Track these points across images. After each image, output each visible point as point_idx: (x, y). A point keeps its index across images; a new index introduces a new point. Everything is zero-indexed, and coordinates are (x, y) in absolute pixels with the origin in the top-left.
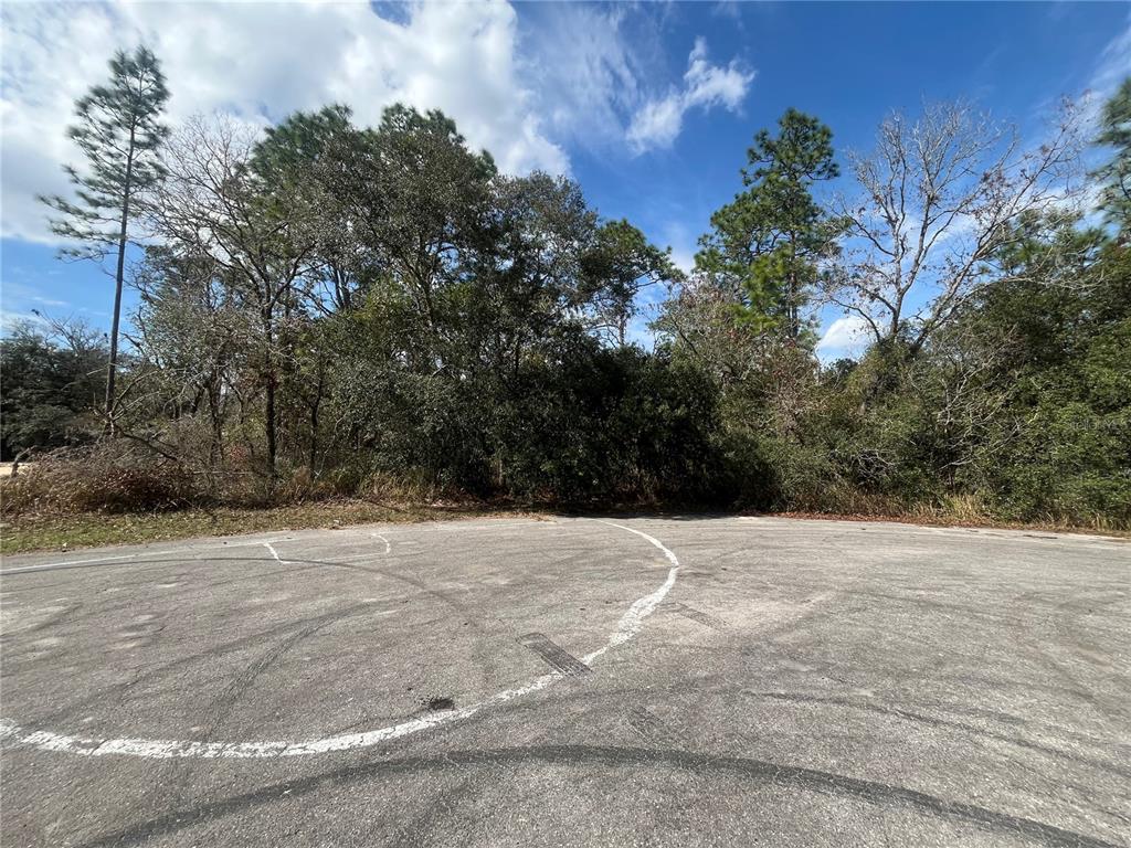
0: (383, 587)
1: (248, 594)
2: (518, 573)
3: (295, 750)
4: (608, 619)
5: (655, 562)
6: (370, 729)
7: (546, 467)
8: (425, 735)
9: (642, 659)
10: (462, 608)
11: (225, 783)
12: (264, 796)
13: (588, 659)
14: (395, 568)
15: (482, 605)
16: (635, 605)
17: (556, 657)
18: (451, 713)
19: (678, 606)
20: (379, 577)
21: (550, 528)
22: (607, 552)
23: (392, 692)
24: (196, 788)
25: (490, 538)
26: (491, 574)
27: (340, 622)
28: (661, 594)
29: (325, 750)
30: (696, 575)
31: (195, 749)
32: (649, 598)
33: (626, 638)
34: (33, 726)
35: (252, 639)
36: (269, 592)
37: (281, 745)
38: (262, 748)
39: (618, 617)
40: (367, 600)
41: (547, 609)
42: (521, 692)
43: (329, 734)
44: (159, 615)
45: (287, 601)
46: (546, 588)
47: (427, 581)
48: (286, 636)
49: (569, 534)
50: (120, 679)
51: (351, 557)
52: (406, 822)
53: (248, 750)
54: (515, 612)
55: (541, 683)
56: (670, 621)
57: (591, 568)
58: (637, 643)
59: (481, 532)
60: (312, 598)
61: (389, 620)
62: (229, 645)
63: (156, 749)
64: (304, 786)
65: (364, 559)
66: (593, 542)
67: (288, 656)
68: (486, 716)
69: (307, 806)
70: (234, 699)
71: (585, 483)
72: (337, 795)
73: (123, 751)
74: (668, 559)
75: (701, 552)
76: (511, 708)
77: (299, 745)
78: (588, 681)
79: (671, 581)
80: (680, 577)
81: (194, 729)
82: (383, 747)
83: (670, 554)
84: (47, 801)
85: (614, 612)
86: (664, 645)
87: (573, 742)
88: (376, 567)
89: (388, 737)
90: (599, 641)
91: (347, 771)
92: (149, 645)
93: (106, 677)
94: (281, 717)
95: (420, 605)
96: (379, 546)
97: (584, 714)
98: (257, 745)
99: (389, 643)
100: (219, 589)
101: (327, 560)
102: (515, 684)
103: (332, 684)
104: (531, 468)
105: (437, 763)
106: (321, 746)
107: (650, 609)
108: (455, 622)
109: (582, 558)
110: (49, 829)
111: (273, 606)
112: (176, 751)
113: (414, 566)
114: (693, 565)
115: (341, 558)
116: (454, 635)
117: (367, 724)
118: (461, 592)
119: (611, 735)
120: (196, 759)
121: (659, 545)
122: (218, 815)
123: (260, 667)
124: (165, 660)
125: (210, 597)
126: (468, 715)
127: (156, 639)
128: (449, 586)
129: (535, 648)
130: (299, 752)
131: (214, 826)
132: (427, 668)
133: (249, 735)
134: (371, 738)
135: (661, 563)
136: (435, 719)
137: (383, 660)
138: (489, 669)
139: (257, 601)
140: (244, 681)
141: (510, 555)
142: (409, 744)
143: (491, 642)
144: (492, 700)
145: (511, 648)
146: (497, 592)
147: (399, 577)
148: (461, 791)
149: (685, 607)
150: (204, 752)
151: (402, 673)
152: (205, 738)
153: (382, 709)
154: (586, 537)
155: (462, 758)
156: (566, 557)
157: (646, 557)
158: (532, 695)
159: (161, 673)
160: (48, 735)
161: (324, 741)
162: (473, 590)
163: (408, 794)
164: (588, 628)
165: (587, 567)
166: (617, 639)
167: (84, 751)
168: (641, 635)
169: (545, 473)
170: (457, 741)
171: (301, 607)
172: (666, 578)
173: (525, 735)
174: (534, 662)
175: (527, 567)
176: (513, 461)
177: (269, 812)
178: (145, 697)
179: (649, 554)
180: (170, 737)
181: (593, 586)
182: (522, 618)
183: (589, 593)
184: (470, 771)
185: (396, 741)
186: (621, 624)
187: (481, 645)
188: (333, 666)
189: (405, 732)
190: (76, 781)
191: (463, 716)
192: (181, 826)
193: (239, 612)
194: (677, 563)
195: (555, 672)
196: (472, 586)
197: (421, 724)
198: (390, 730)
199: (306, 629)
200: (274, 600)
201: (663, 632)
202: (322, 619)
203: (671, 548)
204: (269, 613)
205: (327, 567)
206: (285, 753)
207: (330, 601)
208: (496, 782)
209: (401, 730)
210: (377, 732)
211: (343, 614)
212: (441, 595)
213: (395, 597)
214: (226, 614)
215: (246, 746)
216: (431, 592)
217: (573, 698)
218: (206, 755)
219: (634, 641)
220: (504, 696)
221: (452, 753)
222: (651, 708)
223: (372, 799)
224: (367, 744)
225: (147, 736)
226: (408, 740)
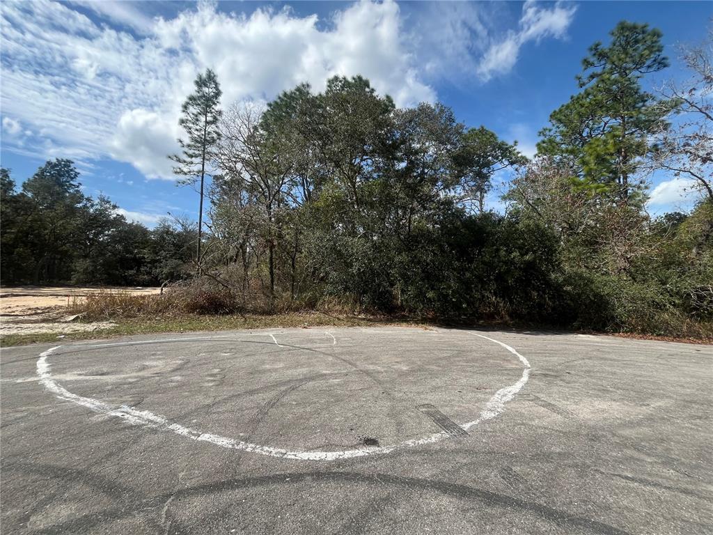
0: (333, 364)
1: (263, 362)
2: (413, 363)
3: (290, 456)
4: (478, 400)
5: (513, 364)
6: (330, 451)
7: (430, 295)
8: (362, 460)
9: (506, 432)
10: (380, 383)
11: (257, 467)
12: (280, 479)
13: (466, 427)
14: (342, 354)
15: (392, 381)
16: (498, 392)
17: (443, 422)
18: (377, 448)
19: (532, 397)
20: (330, 359)
21: (434, 335)
22: (475, 354)
23: (342, 430)
24: (243, 468)
25: (395, 339)
26: (397, 362)
27: (311, 384)
28: (517, 387)
29: (306, 459)
30: (546, 375)
31: (242, 445)
32: (509, 389)
33: (493, 415)
34: (172, 420)
35: (266, 388)
36: (274, 362)
37: (284, 451)
38: (274, 451)
39: (487, 400)
40: (324, 372)
41: (435, 389)
42: (421, 442)
43: (308, 449)
44: (223, 370)
45: (283, 368)
46: (433, 375)
47: (358, 363)
48: (283, 388)
49: (447, 340)
50: (208, 401)
51: (315, 345)
52: (354, 513)
53: (267, 451)
54: (414, 388)
55: (434, 438)
56: (526, 407)
57: (465, 364)
58: (502, 420)
59: (389, 335)
60: (295, 367)
61: (338, 385)
62: (255, 390)
63: (224, 442)
64: (297, 477)
65: (323, 347)
66: (464, 346)
67: (285, 400)
68: (399, 454)
69: (299, 490)
70: (259, 421)
71: (457, 307)
72: (314, 487)
73: (210, 440)
74: (521, 362)
75: (547, 358)
76: (414, 452)
77: (293, 453)
78: (468, 442)
79: (525, 378)
80: (532, 375)
81: (241, 434)
82: (339, 463)
83: (522, 358)
84: (179, 461)
85: (483, 396)
86: (523, 424)
87: (459, 482)
88: (328, 352)
89: (341, 457)
90: (472, 416)
91: (321, 474)
92: (219, 385)
93: (202, 400)
94: (281, 435)
95: (354, 378)
96: (329, 340)
97: (466, 464)
98: (271, 449)
99: (338, 400)
100: (249, 358)
101: (303, 346)
102: (417, 436)
103: (308, 420)
104: (420, 295)
105: (369, 479)
106: (305, 456)
107: (510, 397)
108: (377, 391)
109: (456, 357)
110: (181, 475)
111: (276, 370)
112: (233, 445)
113: (350, 353)
114: (542, 368)
115: (309, 346)
116: (376, 399)
117: (328, 447)
118: (378, 372)
119: (486, 483)
120: (242, 451)
121: (514, 352)
122: (254, 485)
123: (271, 404)
124: (225, 395)
125: (244, 362)
126: (388, 452)
127: (222, 383)
128: (371, 367)
129: (428, 413)
130: (293, 457)
131: (252, 491)
132: (361, 418)
133: (266, 443)
134: (331, 456)
135: (517, 365)
136: (368, 451)
137: (336, 410)
138: (399, 424)
139: (268, 367)
140: (263, 412)
141: (408, 350)
142: (353, 464)
143: (399, 406)
144: (403, 444)
145: (412, 412)
146: (402, 374)
147: (342, 359)
148: (387, 500)
149: (538, 398)
150: (247, 448)
151: (347, 419)
152: (246, 440)
153: (336, 439)
154: (460, 342)
155: (385, 479)
156: (445, 355)
157: (504, 360)
158: (429, 445)
159: (225, 401)
160: (179, 426)
161: (305, 453)
162: (386, 372)
163: (354, 495)
164: (464, 405)
165: (461, 363)
166: (487, 415)
167: (193, 437)
168: (504, 414)
169: (429, 298)
170: (382, 467)
171: (289, 372)
172: (520, 376)
173: (426, 472)
174: (428, 423)
175: (420, 360)
176: (408, 291)
177: (280, 488)
178: (218, 413)
179: (507, 357)
180: (230, 437)
181: (466, 377)
182: (418, 393)
183: (464, 381)
184: (391, 489)
185: (346, 460)
186: (489, 405)
187: (393, 408)
188: (308, 409)
189: (350, 456)
190: (191, 452)
191: (384, 452)
192: (237, 487)
193: (259, 372)
194: (529, 366)
195: (443, 432)
196: (385, 369)
197: (361, 452)
198: (341, 453)
199: (293, 385)
200: (276, 367)
201: (522, 415)
202: (301, 380)
203: (524, 354)
204: (274, 374)
205: (302, 350)
206: (285, 456)
207: (305, 370)
208: (408, 499)
209: (348, 454)
210: (334, 453)
211: (312, 379)
212: (367, 373)
213: (340, 372)
214: (254, 372)
215: (266, 448)
216: (361, 371)
217: (457, 452)
218: (247, 450)
219: (500, 417)
220: (410, 443)
221: (379, 474)
222: (517, 469)
223: (334, 494)
224: (330, 459)
225: (221, 434)
226: (352, 461)
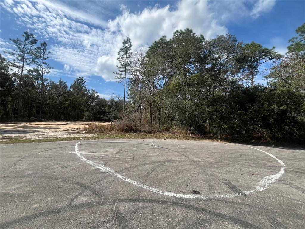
0: (178, 156)
1: (149, 153)
2: (216, 158)
3: (161, 193)
4: (253, 180)
5: (273, 164)
6: (178, 193)
7: (225, 126)
8: (193, 200)
9: (271, 199)
10: (200, 166)
11: (148, 195)
12: (157, 202)
13: (247, 193)
14: (180, 151)
15: (206, 166)
16: (265, 177)
17: (233, 189)
18: (200, 196)
19: (287, 182)
20: (177, 153)
21: (226, 146)
22: (250, 157)
23: (183, 185)
24: (142, 194)
25: (206, 147)
26: (208, 158)
27: (169, 163)
28: (278, 176)
29: (168, 195)
30: (296, 172)
31: (141, 185)
32: (272, 176)
33: (263, 189)
34: (116, 172)
35: (151, 163)
36: (153, 153)
37: (158, 190)
38: (155, 190)
39: (259, 181)
40: (174, 159)
41: (228, 172)
42: (222, 196)
43: (169, 191)
44: (134, 154)
45: (157, 156)
46: (227, 165)
47: (189, 156)
48: (157, 164)
49: (234, 149)
50: (129, 166)
51: (169, 147)
52: (190, 223)
53: (152, 189)
54: (217, 170)
55: (229, 196)
56: (283, 188)
57: (244, 161)
58: (268, 192)
59: (203, 145)
60: (162, 156)
61: (180, 165)
62: (146, 164)
63: (135, 183)
64: (164, 202)
65: (173, 148)
66: (244, 152)
67: (158, 169)
68: (211, 200)
69: (165, 208)
70: (148, 177)
71: (239, 133)
72: (172, 208)
73: (129, 181)
74: (279, 163)
75: (297, 163)
76: (218, 200)
77: (162, 192)
78: (249, 200)
79: (282, 172)
80: (286, 171)
81: (141, 181)
82: (182, 199)
83: (279, 161)
84: (119, 188)
85: (256, 178)
86: (282, 196)
87: (244, 220)
88: (176, 151)
89: (183, 197)
90: (250, 188)
91: (174, 203)
92: (132, 160)
93: (126, 165)
94: (157, 183)
95: (187, 163)
96: (176, 145)
97: (247, 211)
98: (153, 189)
99: (181, 172)
100: (144, 151)
101: (164, 147)
102: (220, 193)
103: (168, 178)
104: (219, 127)
105: (197, 209)
107: (272, 181)
108: (199, 170)
109: (239, 157)
110: (120, 193)
111: (154, 156)
112: (138, 185)
113: (185, 152)
114: (294, 168)
115: (167, 147)
116: (199, 173)
117: (177, 192)
118: (199, 161)
119: (260, 223)
120: (142, 188)
121: (274, 157)
122: (147, 202)
123: (153, 170)
124: (135, 164)
125: (142, 152)
126: (205, 198)
127: (133, 159)
128: (195, 159)
129: (225, 183)
130: (162, 193)
131: (147, 204)
132: (192, 181)
133: (151, 186)
134: (179, 196)
135: (276, 164)
136: (195, 196)
137: (180, 176)
138: (210, 186)
139: (150, 155)
140: (150, 172)
141: (213, 153)
142: (188, 201)
143: (210, 178)
144: (212, 196)
145: (217, 181)
146: (210, 163)
147: (182, 154)
148: (205, 220)
149: (292, 184)
150: (144, 187)
151: (185, 180)
152: (143, 183)
153: (181, 189)
154: (241, 150)
155: (204, 211)
156: (233, 156)
157: (268, 161)
158: (226, 198)
159: (135, 167)
160: (119, 175)
161: (167, 193)
162: (203, 161)
163: (190, 215)
164: (245, 181)
165: (242, 161)
166: (259, 189)
167: (124, 179)
168: (269, 189)
169: (224, 128)
170: (202, 205)
171: (159, 158)
172: (280, 170)
173: (226, 211)
174: (225, 188)
175: (220, 158)
176: (213, 125)
177: (157, 206)
178: (133, 171)
179: (270, 160)
180: (137, 181)
181: (245, 168)
182: (220, 173)
183: (244, 170)
184: (207, 216)
185: (185, 199)
186: (260, 183)
187: (207, 178)
188: (168, 174)
189: (187, 197)
190: (123, 185)
191: (203, 198)
192: (141, 202)
193: (147, 156)
194: (285, 166)
195: (234, 193)
196: (202, 160)
197: (192, 196)
198: (183, 195)
199: (161, 163)
200: (154, 155)
201: (281, 191)
202: (164, 161)
203: (281, 159)
204: (153, 158)
205: (164, 149)
206: (159, 193)
207: (166, 157)
208: (217, 223)
209: (186, 196)
210: (180, 195)
211: (169, 161)
212: (194, 161)
213: (181, 159)
214: (145, 156)
215: (151, 188)
216: (191, 160)
217: (243, 204)
218: (144, 188)
219: (267, 191)
220: (216, 196)
221: (201, 208)
222: (279, 219)
223: (180, 213)
224: (178, 197)
225: (134, 180)
226: (188, 200)
